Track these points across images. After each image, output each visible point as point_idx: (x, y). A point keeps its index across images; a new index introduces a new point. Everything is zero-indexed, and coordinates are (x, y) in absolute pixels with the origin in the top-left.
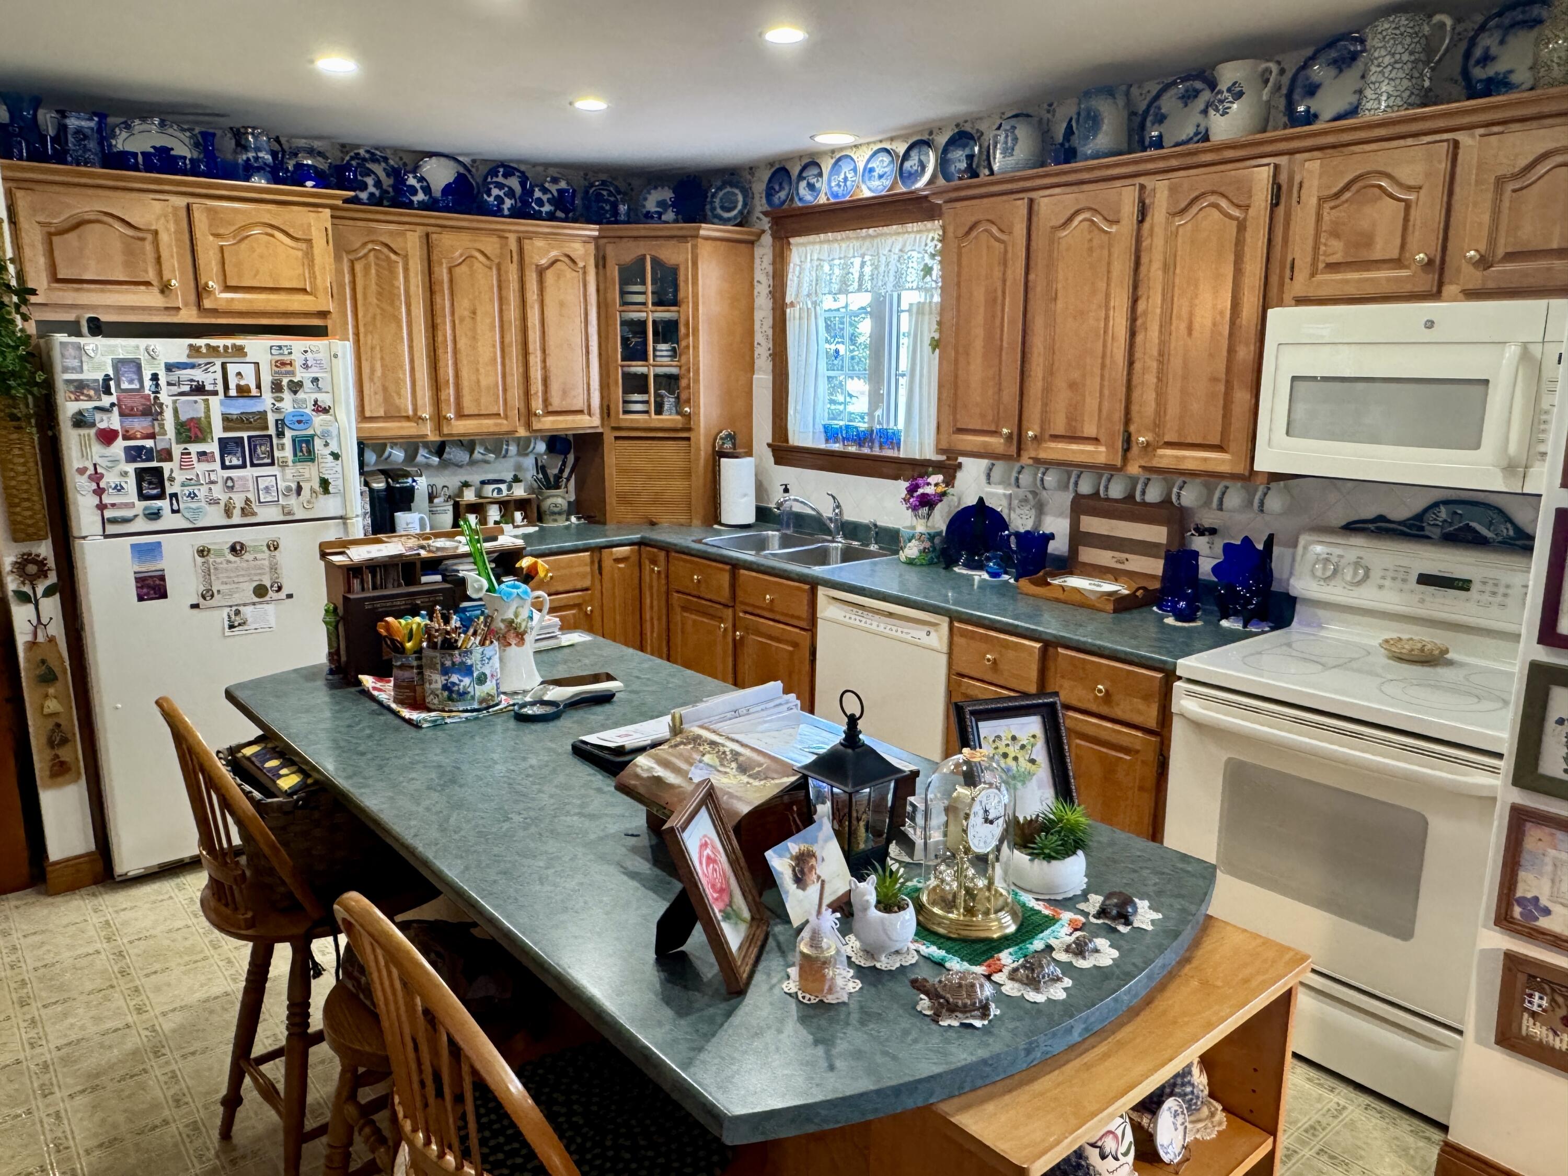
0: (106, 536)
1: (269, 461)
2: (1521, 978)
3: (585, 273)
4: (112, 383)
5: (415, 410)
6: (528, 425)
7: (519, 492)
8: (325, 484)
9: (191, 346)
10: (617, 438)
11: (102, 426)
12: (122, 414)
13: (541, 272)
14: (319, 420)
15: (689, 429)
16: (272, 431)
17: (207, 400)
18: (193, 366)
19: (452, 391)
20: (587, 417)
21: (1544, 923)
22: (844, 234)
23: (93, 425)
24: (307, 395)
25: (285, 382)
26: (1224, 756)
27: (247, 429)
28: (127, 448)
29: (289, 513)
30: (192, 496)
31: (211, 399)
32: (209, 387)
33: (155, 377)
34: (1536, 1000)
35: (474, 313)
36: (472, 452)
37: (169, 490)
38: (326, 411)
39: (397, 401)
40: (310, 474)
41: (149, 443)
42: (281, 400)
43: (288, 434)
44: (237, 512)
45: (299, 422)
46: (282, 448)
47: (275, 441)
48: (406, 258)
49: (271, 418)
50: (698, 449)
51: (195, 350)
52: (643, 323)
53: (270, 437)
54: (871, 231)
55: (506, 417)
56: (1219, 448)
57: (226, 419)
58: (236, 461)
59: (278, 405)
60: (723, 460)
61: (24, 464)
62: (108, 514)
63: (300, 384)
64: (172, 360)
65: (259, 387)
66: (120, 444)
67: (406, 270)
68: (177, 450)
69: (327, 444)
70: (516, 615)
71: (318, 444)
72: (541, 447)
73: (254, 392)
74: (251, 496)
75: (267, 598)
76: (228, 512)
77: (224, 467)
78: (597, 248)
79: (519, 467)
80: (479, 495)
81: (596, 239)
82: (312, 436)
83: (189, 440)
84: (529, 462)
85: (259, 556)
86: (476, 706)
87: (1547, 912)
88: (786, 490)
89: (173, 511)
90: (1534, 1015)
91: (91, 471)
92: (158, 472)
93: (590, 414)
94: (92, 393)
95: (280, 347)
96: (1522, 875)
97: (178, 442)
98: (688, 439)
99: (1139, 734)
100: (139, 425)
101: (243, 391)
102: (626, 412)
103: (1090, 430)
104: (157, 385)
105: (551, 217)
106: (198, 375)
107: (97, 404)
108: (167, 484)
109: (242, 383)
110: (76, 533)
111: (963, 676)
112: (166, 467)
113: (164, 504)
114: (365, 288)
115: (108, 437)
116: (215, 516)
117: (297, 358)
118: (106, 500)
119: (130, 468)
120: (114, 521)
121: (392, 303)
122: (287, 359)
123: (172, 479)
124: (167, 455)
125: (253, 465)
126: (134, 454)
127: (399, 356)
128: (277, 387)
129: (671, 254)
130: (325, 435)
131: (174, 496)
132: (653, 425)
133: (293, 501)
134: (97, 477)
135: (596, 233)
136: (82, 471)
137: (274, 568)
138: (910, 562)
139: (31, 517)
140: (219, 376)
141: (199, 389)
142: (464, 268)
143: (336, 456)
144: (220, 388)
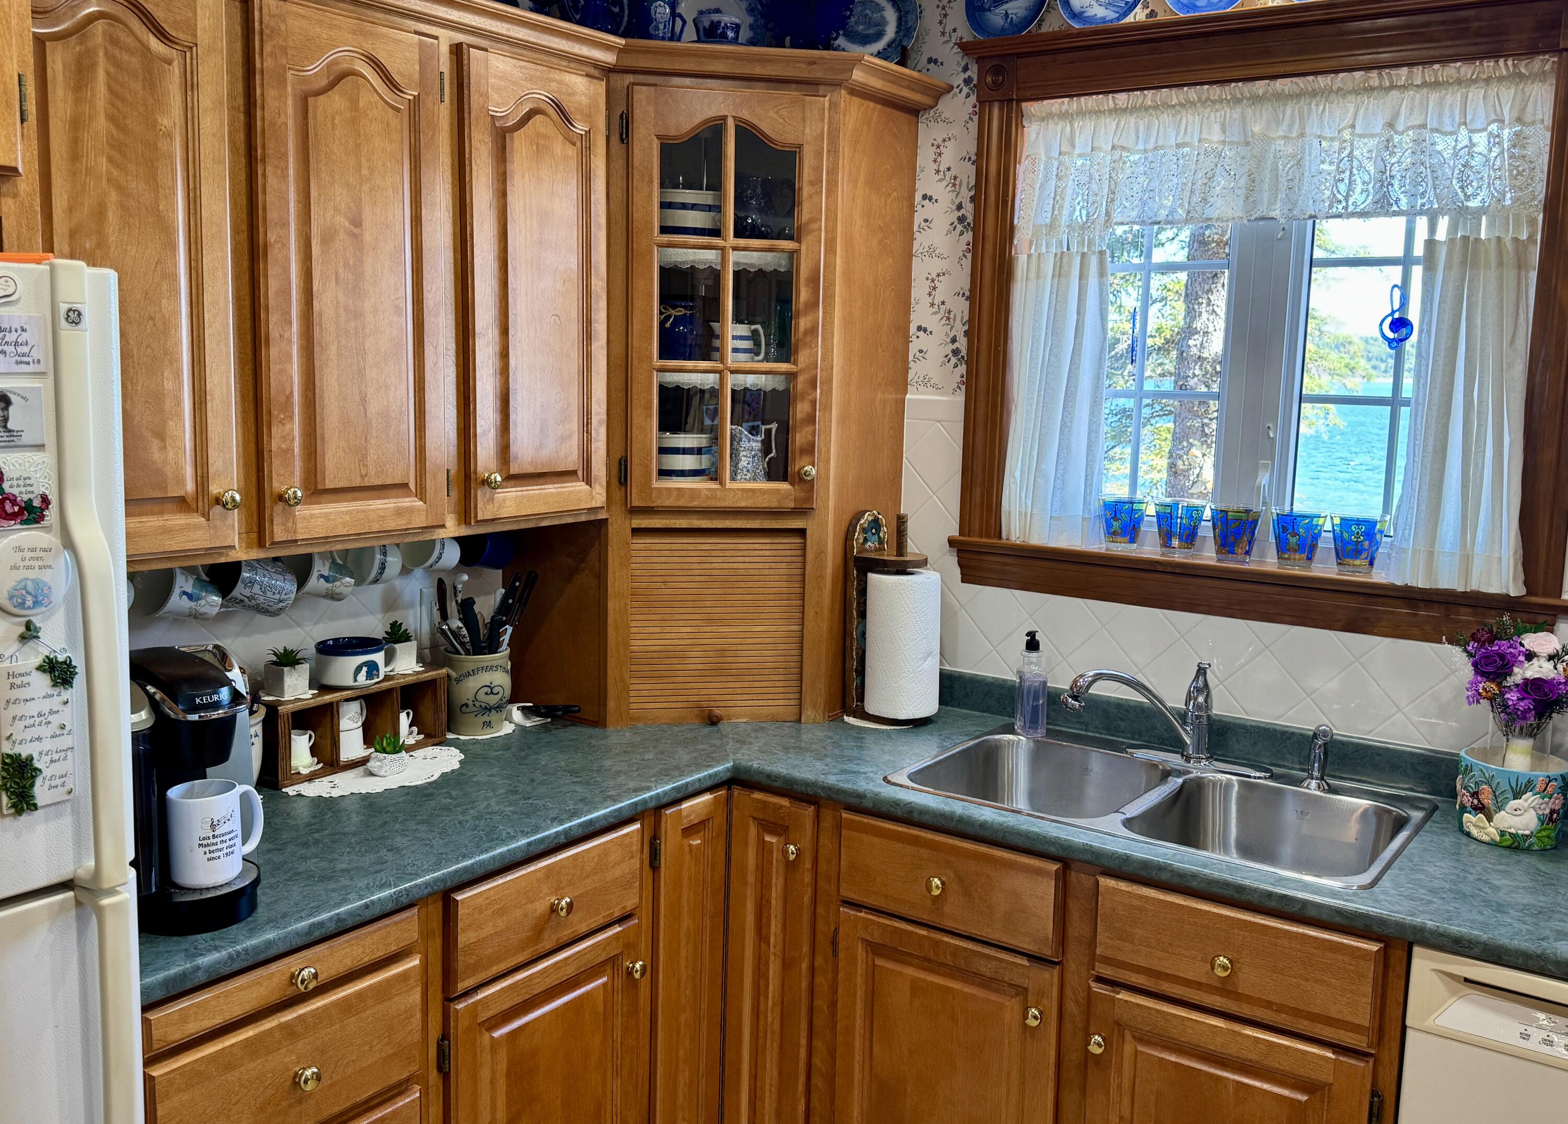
3: (585, 148)
5: (202, 479)
6: (465, 510)
7: (409, 665)
10: (636, 531)
13: (501, 136)
15: (802, 511)
19: (296, 426)
20: (581, 486)
35: (357, 222)
36: (302, 580)
39: (157, 456)
50: (821, 553)
52: (714, 276)
55: (421, 494)
60: (872, 577)
67: (189, 86)
78: (612, 92)
80: (318, 684)
81: (607, 71)
88: (1032, 645)
93: (589, 482)
98: (801, 533)
102: (664, 473)
121: (152, 177)
127: (167, 328)
132: (728, 502)
135: (610, 58)
142: (336, 101)
143: (62, 672)
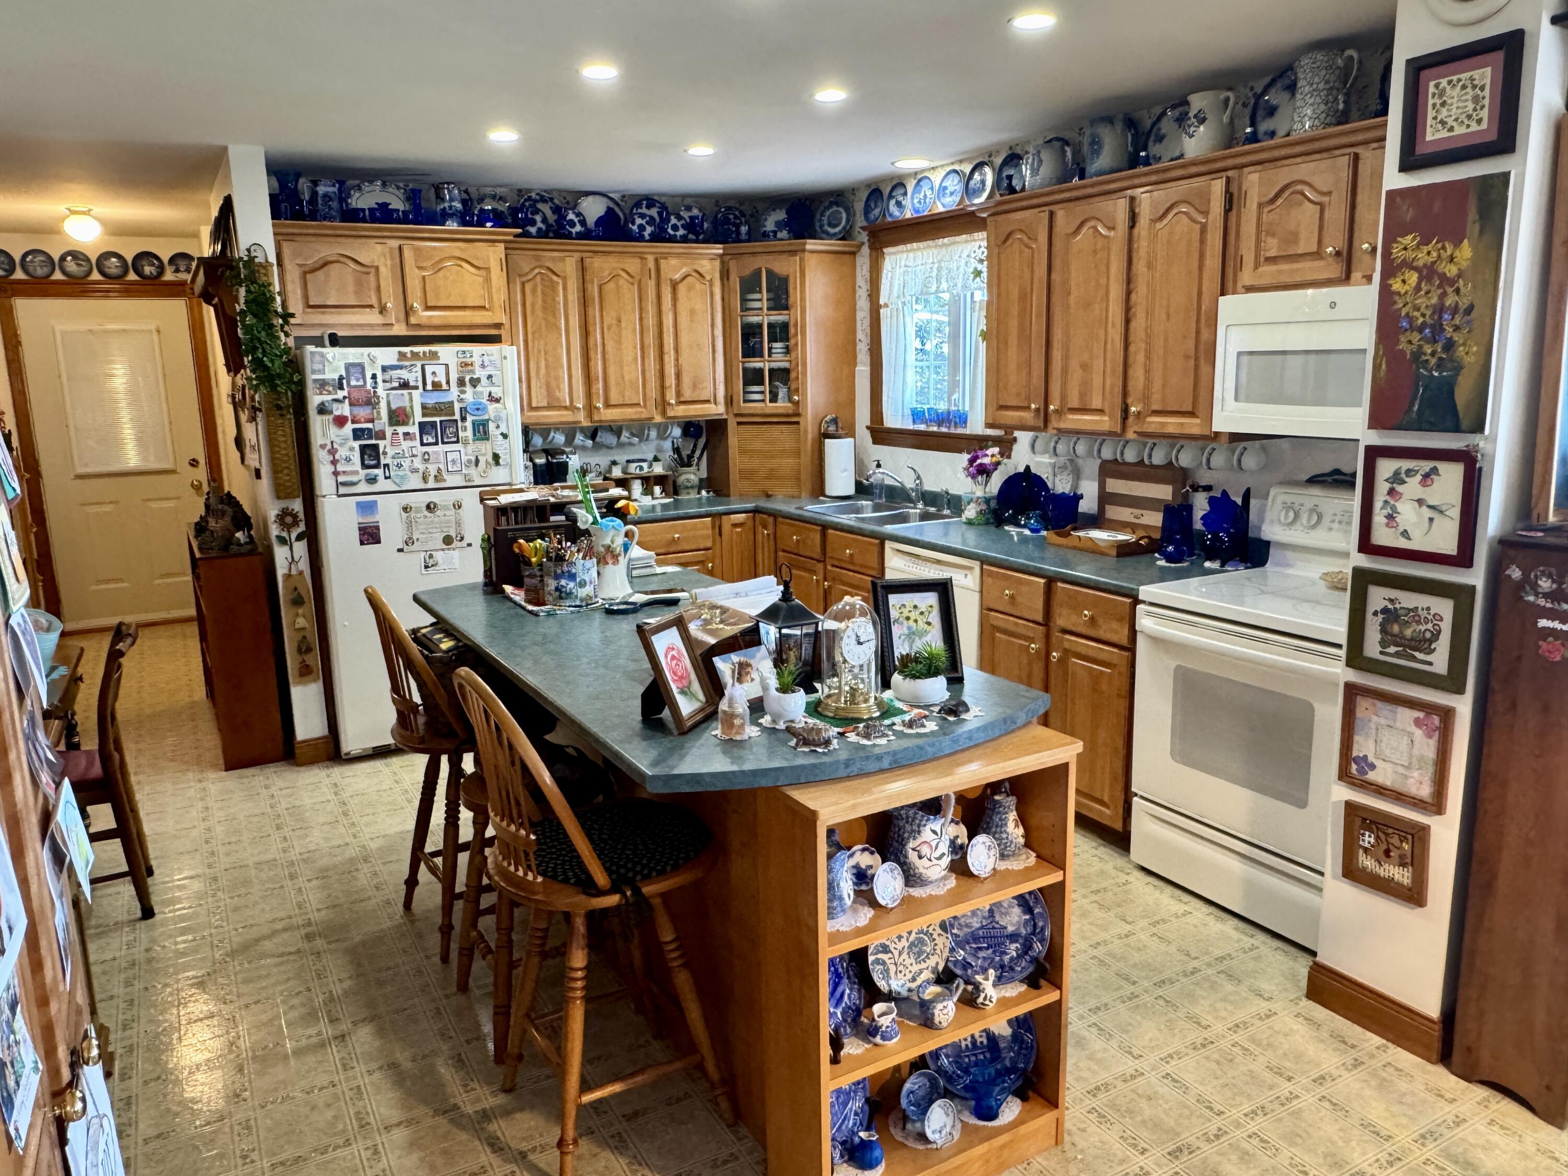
0: (339, 496)
1: (454, 439)
2: (1358, 821)
3: (711, 285)
4: (344, 381)
5: (571, 401)
6: (664, 413)
7: (658, 469)
8: (496, 457)
9: (399, 352)
10: (739, 423)
11: (337, 413)
12: (351, 405)
13: (674, 285)
14: (492, 408)
15: (798, 415)
16: (457, 416)
17: (410, 394)
18: (401, 367)
19: (601, 385)
20: (713, 406)
21: (1372, 776)
22: (925, 244)
23: (331, 412)
24: (484, 388)
25: (467, 379)
26: (1173, 664)
27: (440, 415)
28: (354, 431)
29: (469, 480)
30: (399, 466)
31: (414, 392)
32: (412, 384)
33: (374, 377)
34: (1367, 838)
35: (619, 321)
36: (619, 437)
37: (383, 462)
38: (497, 401)
39: (558, 394)
40: (485, 450)
41: (370, 425)
42: (463, 392)
43: (470, 419)
44: (431, 479)
45: (478, 409)
46: (465, 429)
47: (460, 424)
48: (565, 279)
49: (457, 406)
50: (806, 431)
51: (402, 356)
52: (760, 326)
53: (456, 421)
54: (946, 240)
55: (645, 406)
56: (1192, 414)
57: (424, 407)
58: (431, 440)
59: (462, 396)
60: (827, 441)
61: (285, 442)
62: (341, 479)
63: (478, 380)
64: (387, 363)
65: (448, 383)
66: (349, 427)
67: (565, 289)
68: (389, 431)
69: (498, 427)
70: (612, 542)
71: (492, 426)
72: (677, 432)
73: (445, 387)
74: (442, 467)
75: (453, 546)
76: (425, 479)
77: (422, 444)
78: (723, 263)
79: (660, 449)
80: (624, 471)
81: (721, 256)
82: (488, 421)
83: (398, 423)
84: (667, 445)
85: (447, 513)
86: (578, 603)
87: (1373, 767)
88: (879, 466)
89: (386, 478)
90: (1366, 850)
91: (329, 447)
92: (376, 447)
93: (715, 403)
94: (331, 389)
95: (464, 352)
96: (1356, 738)
97: (391, 424)
98: (798, 423)
99: (1116, 650)
100: (363, 412)
101: (437, 386)
102: (745, 401)
103: (1096, 403)
104: (376, 383)
105: (684, 240)
106: (404, 374)
107: (335, 397)
108: (382, 457)
109: (436, 380)
110: (318, 492)
111: (991, 610)
112: (381, 444)
113: (379, 472)
114: (533, 304)
115: (340, 421)
116: (415, 482)
117: (477, 360)
118: (340, 468)
119: (356, 445)
120: (344, 484)
121: (554, 315)
122: (469, 360)
123: (385, 453)
124: (381, 435)
125: (443, 443)
126: (358, 434)
127: (559, 359)
128: (461, 382)
129: (781, 266)
130: (498, 419)
131: (387, 466)
132: (768, 411)
133: (472, 471)
134: (333, 452)
135: (721, 251)
136: (323, 447)
137: (458, 524)
138: (970, 523)
139: (289, 481)
140: (420, 374)
141: (405, 385)
142: (611, 285)
143: (505, 436)
144: (420, 384)
